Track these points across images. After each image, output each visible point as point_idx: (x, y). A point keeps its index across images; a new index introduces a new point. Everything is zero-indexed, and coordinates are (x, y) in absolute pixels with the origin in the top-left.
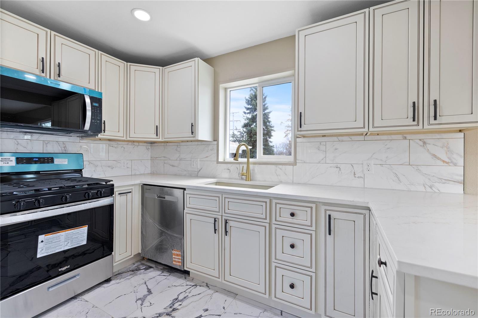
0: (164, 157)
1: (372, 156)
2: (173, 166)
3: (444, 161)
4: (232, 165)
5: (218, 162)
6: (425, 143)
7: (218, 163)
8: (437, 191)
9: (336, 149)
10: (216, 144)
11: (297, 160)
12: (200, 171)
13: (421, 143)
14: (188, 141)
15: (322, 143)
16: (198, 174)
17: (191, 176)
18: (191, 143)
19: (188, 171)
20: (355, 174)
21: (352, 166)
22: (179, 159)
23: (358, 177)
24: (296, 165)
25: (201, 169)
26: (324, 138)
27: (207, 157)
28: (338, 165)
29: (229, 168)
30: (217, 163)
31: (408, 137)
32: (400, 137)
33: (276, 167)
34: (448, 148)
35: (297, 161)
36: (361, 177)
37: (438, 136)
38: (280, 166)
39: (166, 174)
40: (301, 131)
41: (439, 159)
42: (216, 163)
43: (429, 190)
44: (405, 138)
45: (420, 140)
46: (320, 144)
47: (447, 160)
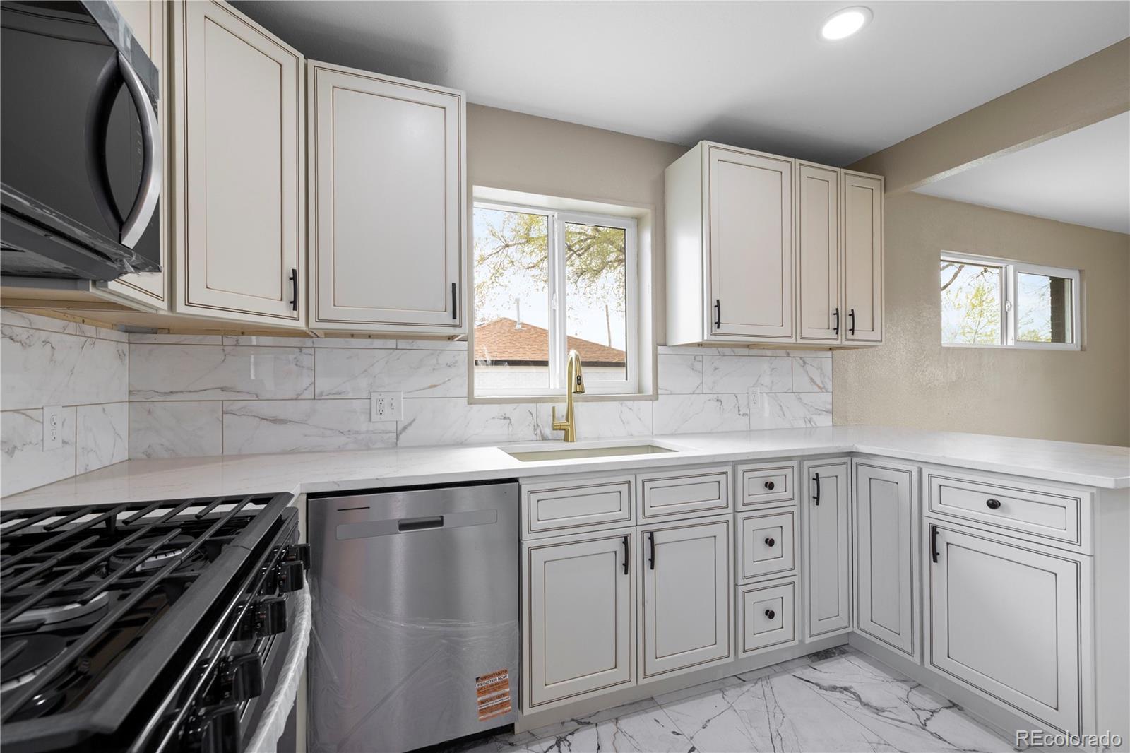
0: (223, 389)
1: (757, 381)
2: (275, 421)
3: (819, 387)
4: (516, 405)
5: (471, 400)
6: (804, 362)
7: (471, 404)
8: (814, 425)
9: (716, 369)
10: (466, 349)
11: (659, 390)
12: (405, 428)
13: (801, 362)
14: (352, 336)
15: (697, 358)
16: (397, 438)
17: (369, 449)
18: (369, 340)
19: (357, 433)
20: (739, 411)
21: (736, 397)
22: (308, 394)
23: (743, 415)
24: (657, 399)
25: (410, 424)
26: (700, 348)
27: (435, 386)
28: (719, 395)
29: (507, 416)
30: (469, 403)
31: (792, 353)
32: (782, 353)
33: (622, 404)
34: (821, 370)
35: (660, 392)
36: (747, 414)
37: (814, 354)
38: (629, 403)
39: (240, 456)
40: (715, 334)
41: (815, 383)
42: (466, 403)
43: (809, 425)
44: (788, 355)
45: (801, 358)
46: (695, 359)
47: (822, 386)
